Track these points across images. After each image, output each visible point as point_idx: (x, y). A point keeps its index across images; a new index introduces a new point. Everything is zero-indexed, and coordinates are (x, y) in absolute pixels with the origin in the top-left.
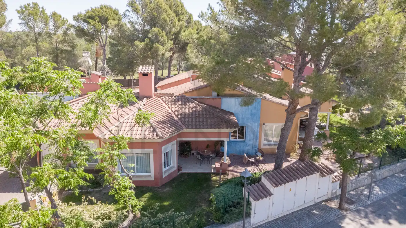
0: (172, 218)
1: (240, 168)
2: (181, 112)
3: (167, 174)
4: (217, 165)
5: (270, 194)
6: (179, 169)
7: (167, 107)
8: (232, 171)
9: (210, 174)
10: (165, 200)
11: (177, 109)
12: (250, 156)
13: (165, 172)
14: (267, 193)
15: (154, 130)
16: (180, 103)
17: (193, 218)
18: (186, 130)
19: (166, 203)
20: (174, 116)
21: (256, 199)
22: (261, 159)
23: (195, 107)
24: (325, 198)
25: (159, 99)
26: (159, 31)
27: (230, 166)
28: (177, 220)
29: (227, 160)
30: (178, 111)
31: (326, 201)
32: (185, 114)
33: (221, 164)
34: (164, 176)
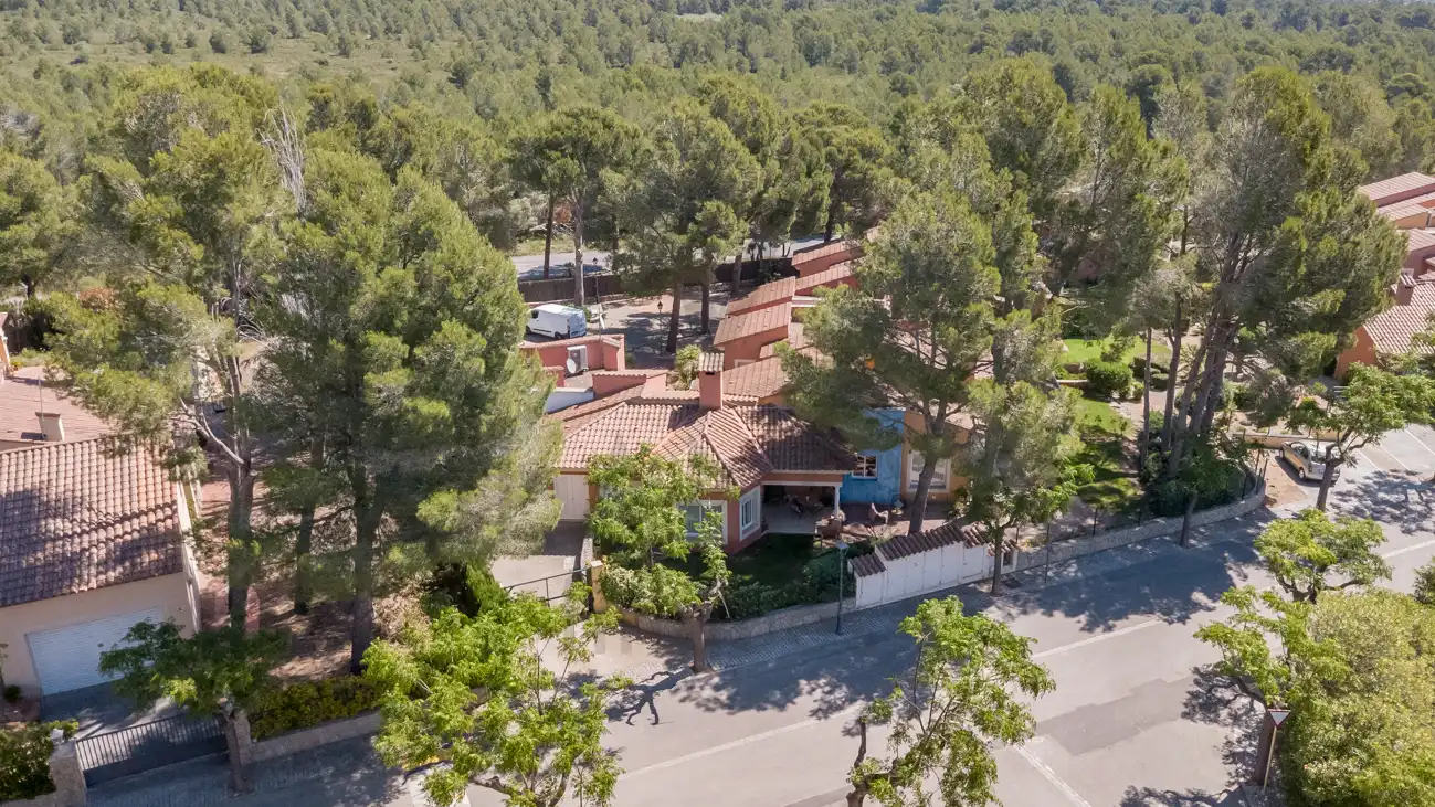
0: (758, 592)
1: (862, 527)
2: (767, 439)
3: (748, 534)
4: (823, 522)
5: (883, 569)
6: (764, 527)
7: (744, 427)
8: (848, 532)
9: (811, 537)
10: (746, 574)
11: (761, 432)
12: (880, 509)
13: (744, 532)
14: (880, 568)
15: (729, 475)
16: (766, 420)
17: (781, 593)
18: (775, 471)
19: (747, 578)
20: (757, 446)
21: (863, 575)
22: (900, 513)
23: (791, 429)
24: (979, 578)
25: (731, 411)
26: (718, 208)
27: (845, 523)
28: (764, 594)
29: (840, 515)
30: (762, 437)
31: (978, 582)
32: (774, 441)
33: (830, 521)
34: (742, 538)
